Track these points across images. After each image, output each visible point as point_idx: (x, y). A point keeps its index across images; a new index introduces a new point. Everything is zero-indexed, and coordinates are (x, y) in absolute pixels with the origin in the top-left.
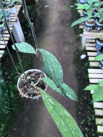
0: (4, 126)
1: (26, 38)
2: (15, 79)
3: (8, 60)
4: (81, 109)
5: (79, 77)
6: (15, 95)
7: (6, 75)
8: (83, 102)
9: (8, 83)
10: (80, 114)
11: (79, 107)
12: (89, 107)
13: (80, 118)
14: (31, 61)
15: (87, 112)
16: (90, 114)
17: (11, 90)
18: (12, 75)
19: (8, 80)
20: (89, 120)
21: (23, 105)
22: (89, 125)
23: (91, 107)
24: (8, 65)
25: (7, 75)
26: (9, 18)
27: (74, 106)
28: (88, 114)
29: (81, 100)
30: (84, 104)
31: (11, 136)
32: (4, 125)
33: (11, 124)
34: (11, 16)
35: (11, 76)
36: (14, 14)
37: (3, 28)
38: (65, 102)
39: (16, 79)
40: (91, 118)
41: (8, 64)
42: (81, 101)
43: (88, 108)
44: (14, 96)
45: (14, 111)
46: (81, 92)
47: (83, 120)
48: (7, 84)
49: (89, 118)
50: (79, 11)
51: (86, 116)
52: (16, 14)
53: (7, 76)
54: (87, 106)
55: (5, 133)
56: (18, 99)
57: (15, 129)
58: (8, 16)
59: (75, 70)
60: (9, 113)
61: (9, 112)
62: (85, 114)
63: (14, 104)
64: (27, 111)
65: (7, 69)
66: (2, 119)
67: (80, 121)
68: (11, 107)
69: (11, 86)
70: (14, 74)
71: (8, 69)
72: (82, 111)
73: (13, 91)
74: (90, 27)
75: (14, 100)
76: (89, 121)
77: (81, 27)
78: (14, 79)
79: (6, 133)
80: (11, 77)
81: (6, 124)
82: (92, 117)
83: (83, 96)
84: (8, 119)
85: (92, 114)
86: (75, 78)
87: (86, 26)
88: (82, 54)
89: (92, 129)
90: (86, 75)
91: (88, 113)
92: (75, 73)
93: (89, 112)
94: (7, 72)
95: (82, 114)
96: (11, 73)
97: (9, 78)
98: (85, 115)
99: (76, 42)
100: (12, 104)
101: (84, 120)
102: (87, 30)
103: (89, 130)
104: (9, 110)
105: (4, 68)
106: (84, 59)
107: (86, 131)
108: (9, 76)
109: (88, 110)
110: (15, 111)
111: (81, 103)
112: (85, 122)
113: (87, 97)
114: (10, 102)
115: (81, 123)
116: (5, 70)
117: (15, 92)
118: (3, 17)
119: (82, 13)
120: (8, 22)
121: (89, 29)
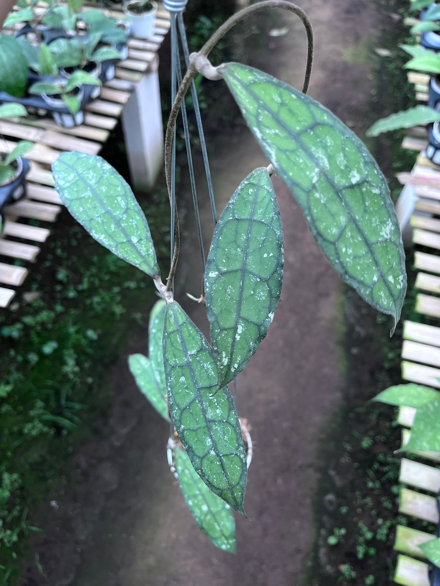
0: (12, 483)
2: (91, 304)
4: (338, 482)
5: (355, 351)
6: (82, 369)
7: (60, 282)
8: (352, 455)
9: (61, 313)
10: (330, 502)
11: (332, 473)
12: (373, 481)
13: (325, 518)
15: (359, 501)
16: (374, 512)
17: (69, 344)
18: (85, 286)
19: (67, 302)
20: (362, 535)
21: (104, 415)
22: (360, 556)
23: (383, 484)
24: (74, 243)
25: (65, 280)
26: (124, 54)
27: (310, 466)
28: (364, 511)
29: (348, 447)
30: (356, 465)
31: (34, 529)
32: (15, 476)
33: (44, 479)
34: (130, 48)
35: (80, 287)
36: (144, 40)
37: (93, 87)
38: (276, 440)
39: (95, 306)
40: (373, 528)
41: (76, 239)
42: (345, 450)
43: (370, 485)
44: (77, 369)
45: (65, 432)
46: (351, 415)
47: (337, 531)
48: (59, 316)
49: (365, 529)
50: (412, 77)
51: (355, 519)
52: (152, 42)
53: (64, 285)
54: (367, 475)
55: (10, 511)
56: (90, 387)
57: (54, 503)
58: (121, 45)
59: (345, 317)
60: (42, 434)
61: (45, 429)
62: (352, 509)
63: (70, 404)
64: (117, 444)
65: (68, 258)
66: (9, 454)
67: (323, 532)
68: (59, 412)
69: (72, 330)
70: (92, 284)
71: (75, 259)
72: (339, 494)
73: (76, 352)
75: (73, 387)
76: (361, 539)
77: (408, 144)
78: (88, 302)
79: (15, 513)
80: (80, 292)
81: (22, 476)
82: (380, 527)
83: (356, 434)
84: (34, 456)
85: (379, 515)
86: (339, 352)
87: (431, 144)
89: (367, 575)
90: (386, 349)
91: (363, 506)
92: (343, 329)
93: (369, 501)
94: (68, 268)
95: (340, 505)
96: (82, 276)
97: (71, 294)
98: (348, 512)
100: (63, 402)
101: (343, 531)
102: (431, 159)
103: (353, 574)
104: (45, 423)
105: (59, 252)
107: (341, 578)
108: (72, 288)
109: (367, 492)
110: (69, 432)
111: (345, 460)
112: (342, 540)
113: (373, 438)
114: (57, 393)
115: (326, 539)
116: (58, 261)
117: (83, 358)
118: (101, 44)
119: (425, 88)
120: (116, 67)
121: (439, 157)
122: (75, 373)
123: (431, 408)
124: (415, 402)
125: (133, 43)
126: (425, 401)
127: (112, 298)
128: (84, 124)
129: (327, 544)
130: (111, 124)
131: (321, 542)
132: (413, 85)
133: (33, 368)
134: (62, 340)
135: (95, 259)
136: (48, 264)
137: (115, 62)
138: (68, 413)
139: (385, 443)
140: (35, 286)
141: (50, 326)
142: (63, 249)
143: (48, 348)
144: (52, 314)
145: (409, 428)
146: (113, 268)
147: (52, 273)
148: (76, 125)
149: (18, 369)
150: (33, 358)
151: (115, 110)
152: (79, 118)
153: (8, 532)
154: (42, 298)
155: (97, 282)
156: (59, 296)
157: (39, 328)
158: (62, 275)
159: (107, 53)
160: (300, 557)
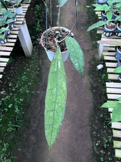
0: (7, 146)
3: (13, 69)
4: (96, 128)
5: (94, 91)
7: (10, 87)
9: (12, 95)
10: (95, 134)
11: (94, 126)
13: (94, 139)
14: (39, 71)
15: (103, 132)
17: (16, 104)
19: (13, 92)
21: (29, 122)
22: (105, 147)
23: (108, 126)
26: (15, 20)
27: (88, 125)
28: (104, 134)
29: (97, 118)
30: (100, 122)
31: (15, 157)
32: (7, 144)
33: (15, 143)
35: (16, 87)
36: (20, 15)
37: (8, 31)
39: (21, 91)
40: (107, 139)
43: (105, 127)
44: (19, 110)
46: (96, 109)
47: (98, 142)
49: (105, 140)
50: (96, 13)
51: (102, 137)
52: (23, 15)
55: (7, 154)
56: (24, 115)
57: (19, 149)
58: (14, 18)
59: (90, 82)
60: (12, 131)
61: (13, 129)
62: (101, 135)
63: (19, 121)
64: (34, 129)
65: (11, 80)
66: (4, 138)
68: (16, 124)
69: (16, 100)
70: (19, 86)
71: (13, 79)
72: (97, 131)
74: (110, 32)
75: (19, 115)
76: (105, 143)
77: (98, 32)
78: (19, 91)
79: (9, 154)
80: (16, 89)
81: (9, 143)
82: (109, 138)
83: (98, 114)
84: (11, 137)
85: (108, 135)
86: (90, 92)
87: (105, 31)
88: (98, 64)
89: (108, 152)
90: (102, 89)
92: (90, 85)
94: (12, 82)
95: (97, 134)
96: (16, 84)
97: (14, 90)
99: (92, 50)
100: (17, 121)
102: (105, 35)
103: (104, 153)
104: (12, 127)
105: (8, 78)
107: (101, 154)
108: (14, 88)
109: (104, 129)
110: (20, 128)
111: (97, 121)
112: (100, 144)
113: (103, 114)
114: (15, 118)
115: (95, 144)
116: (8, 81)
117: (20, 107)
118: (8, 18)
119: (100, 15)
120: (13, 24)
121: (108, 34)
122: (18, 112)
125: (17, 16)
127: (25, 89)
128: (7, 42)
129: (96, 146)
130: (15, 41)
131: (94, 146)
132: (97, 15)
133: (7, 112)
134: (13, 103)
135: (19, 78)
136: (6, 82)
138: (19, 124)
139: (107, 115)
141: (9, 100)
143: (10, 106)
144: (9, 96)
146: (24, 80)
147: (8, 85)
148: (5, 43)
149: (2, 114)
150: (6, 110)
151: (16, 36)
152: (5, 41)
153: (8, 160)
154: (6, 92)
156: (10, 91)
157: (6, 101)
158: (10, 85)
159: (10, 21)
160: (89, 151)
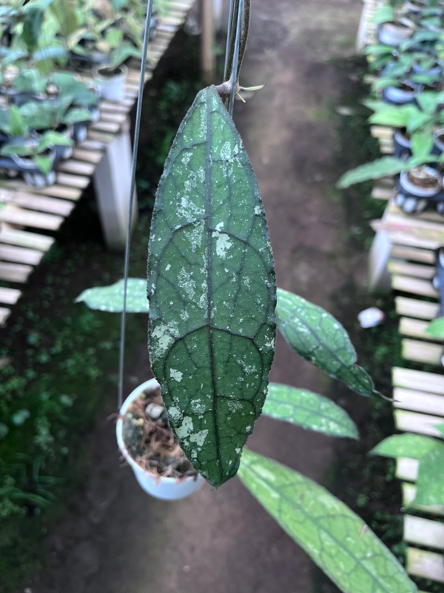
1: (142, 206)
2: (66, 368)
3: (52, 285)
6: (57, 439)
7: (31, 347)
9: (33, 380)
17: (42, 412)
18: (58, 348)
19: (39, 367)
21: (82, 489)
24: (46, 304)
25: (38, 344)
26: (95, 116)
33: (16, 564)
34: (102, 111)
35: (54, 350)
36: (115, 103)
37: (65, 147)
39: (69, 370)
41: (49, 301)
44: (51, 439)
45: (38, 511)
46: (344, 471)
48: (30, 383)
50: (376, 132)
52: (124, 106)
53: (37, 349)
56: (65, 459)
57: (29, 591)
58: (92, 107)
60: (13, 515)
61: (16, 509)
63: (44, 478)
64: (96, 520)
65: (40, 321)
68: (31, 488)
69: (45, 396)
70: (65, 347)
71: (47, 321)
73: (49, 421)
74: (418, 198)
75: (47, 460)
77: (378, 194)
78: (62, 366)
80: (53, 356)
83: (350, 491)
84: (5, 539)
87: (400, 192)
88: (365, 307)
92: (327, 381)
94: (41, 331)
96: (55, 338)
97: (44, 358)
99: (348, 255)
100: (36, 477)
102: (401, 207)
104: (15, 501)
105: (30, 314)
106: (374, 331)
108: (44, 351)
110: (43, 511)
113: (368, 494)
114: (29, 467)
116: (29, 325)
117: (57, 426)
118: (72, 106)
119: (389, 142)
120: (88, 129)
121: (410, 205)
122: (49, 444)
123: (433, 458)
124: (414, 452)
125: (104, 106)
126: (425, 451)
127: (87, 360)
128: (57, 183)
130: (83, 182)
132: (377, 139)
133: (2, 441)
134: (34, 408)
135: (69, 320)
136: (18, 328)
137: (87, 124)
138: (41, 490)
139: (381, 500)
140: (4, 352)
141: (21, 393)
142: (35, 311)
143: (19, 418)
144: (23, 381)
145: (412, 483)
146: (87, 328)
147: (23, 337)
148: (47, 185)
150: (2, 430)
151: (87, 169)
152: (51, 178)
154: (13, 364)
155: (71, 344)
156: (31, 360)
157: (9, 397)
158: (33, 338)
159: (79, 115)
